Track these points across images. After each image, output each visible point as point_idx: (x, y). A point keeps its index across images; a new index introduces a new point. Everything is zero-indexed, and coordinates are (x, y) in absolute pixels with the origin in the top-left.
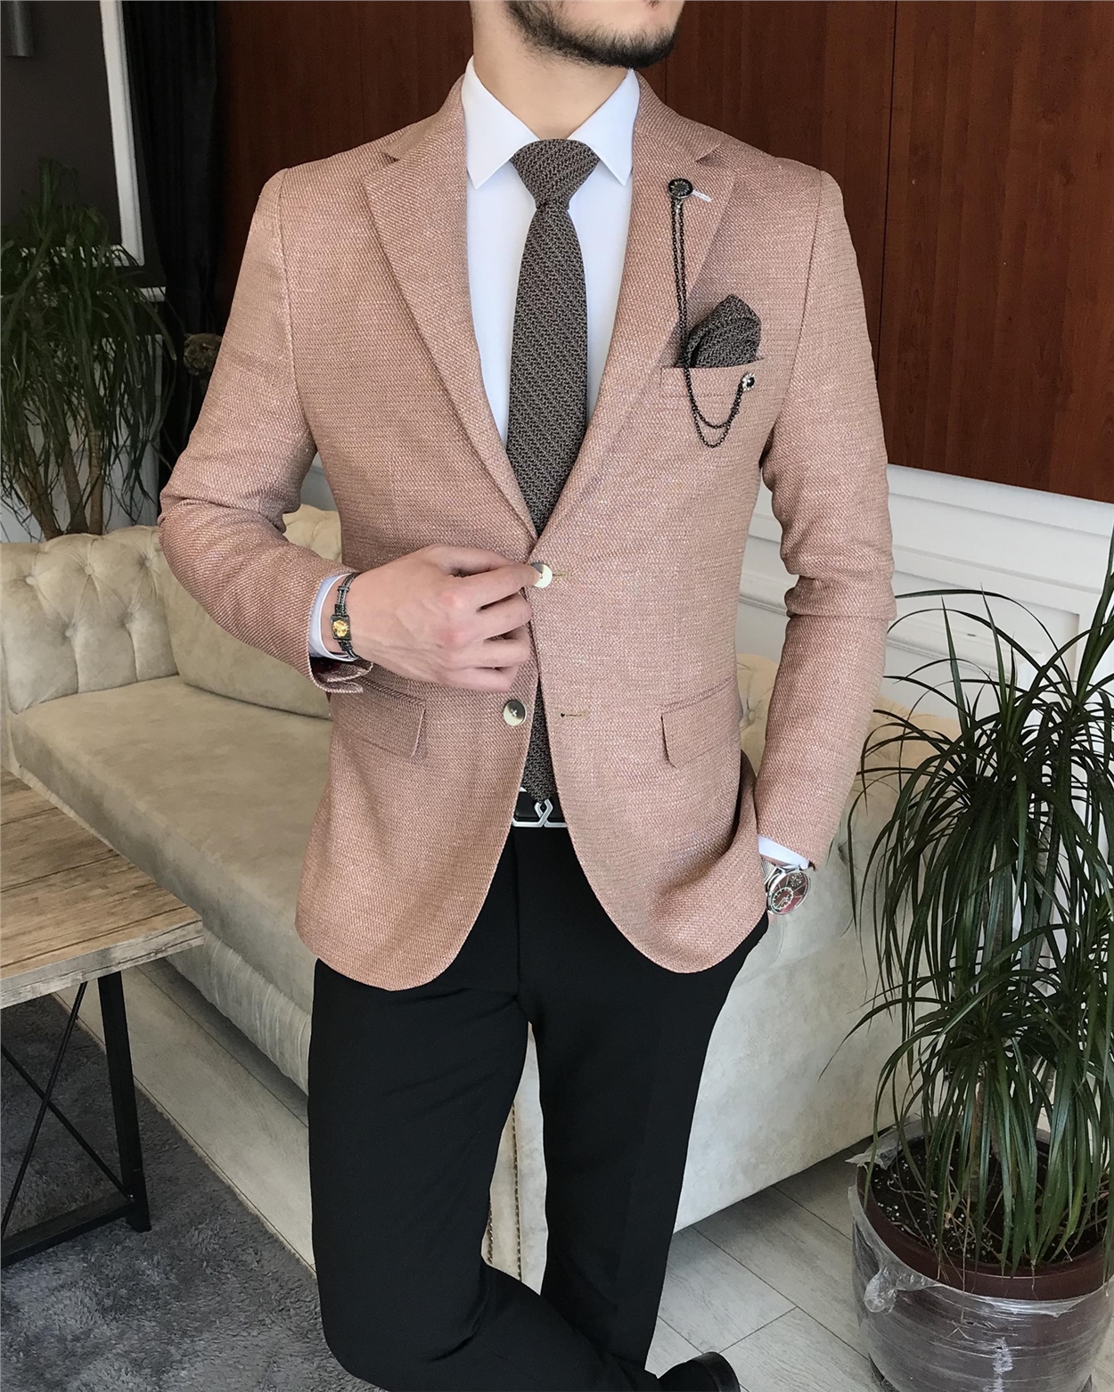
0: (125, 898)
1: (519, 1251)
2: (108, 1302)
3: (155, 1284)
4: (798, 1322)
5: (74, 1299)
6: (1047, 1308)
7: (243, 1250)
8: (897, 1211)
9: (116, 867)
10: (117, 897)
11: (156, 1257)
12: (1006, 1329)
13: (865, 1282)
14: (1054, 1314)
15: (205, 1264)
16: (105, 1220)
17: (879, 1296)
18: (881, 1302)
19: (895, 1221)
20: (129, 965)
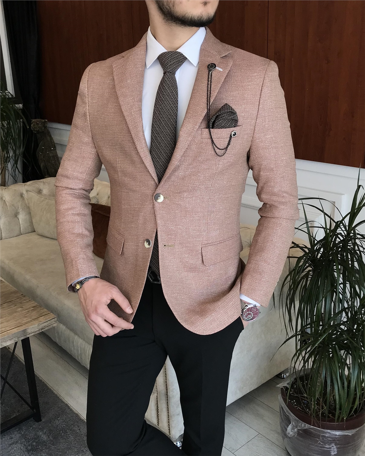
0: (29, 311)
1: (169, 422)
2: (29, 448)
3: (45, 440)
4: (260, 439)
5: (18, 448)
6: (348, 433)
7: (74, 426)
8: (295, 402)
9: (25, 300)
10: (27, 311)
11: (44, 431)
12: (335, 440)
13: (286, 427)
14: (350, 434)
15: (61, 432)
16: (26, 419)
17: (292, 431)
18: (292, 433)
19: (295, 406)
20: (33, 334)
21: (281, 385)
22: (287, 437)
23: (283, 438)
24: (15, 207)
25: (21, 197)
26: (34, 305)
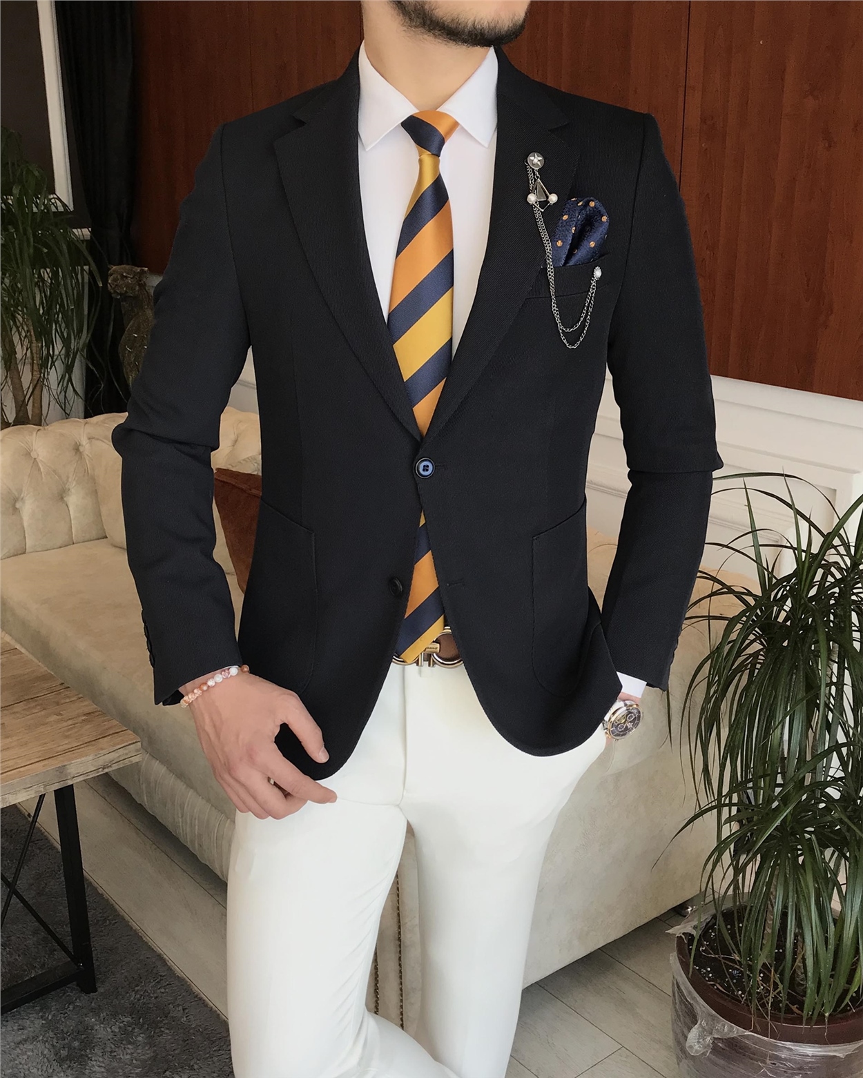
0: (75, 724)
2: (64, 1053)
4: (625, 1059)
5: (35, 1051)
6: (835, 1051)
8: (709, 972)
9: (68, 697)
10: (70, 722)
11: (102, 1015)
12: (802, 1068)
13: (685, 1031)
14: (841, 1055)
16: (60, 984)
17: (699, 1042)
18: (700, 1047)
19: (709, 981)
20: (81, 778)
21: (678, 930)
22: (686, 1057)
23: (679, 1060)
24: (60, 477)
25: (76, 453)
26: (87, 710)
